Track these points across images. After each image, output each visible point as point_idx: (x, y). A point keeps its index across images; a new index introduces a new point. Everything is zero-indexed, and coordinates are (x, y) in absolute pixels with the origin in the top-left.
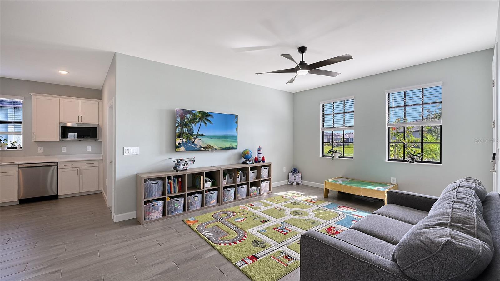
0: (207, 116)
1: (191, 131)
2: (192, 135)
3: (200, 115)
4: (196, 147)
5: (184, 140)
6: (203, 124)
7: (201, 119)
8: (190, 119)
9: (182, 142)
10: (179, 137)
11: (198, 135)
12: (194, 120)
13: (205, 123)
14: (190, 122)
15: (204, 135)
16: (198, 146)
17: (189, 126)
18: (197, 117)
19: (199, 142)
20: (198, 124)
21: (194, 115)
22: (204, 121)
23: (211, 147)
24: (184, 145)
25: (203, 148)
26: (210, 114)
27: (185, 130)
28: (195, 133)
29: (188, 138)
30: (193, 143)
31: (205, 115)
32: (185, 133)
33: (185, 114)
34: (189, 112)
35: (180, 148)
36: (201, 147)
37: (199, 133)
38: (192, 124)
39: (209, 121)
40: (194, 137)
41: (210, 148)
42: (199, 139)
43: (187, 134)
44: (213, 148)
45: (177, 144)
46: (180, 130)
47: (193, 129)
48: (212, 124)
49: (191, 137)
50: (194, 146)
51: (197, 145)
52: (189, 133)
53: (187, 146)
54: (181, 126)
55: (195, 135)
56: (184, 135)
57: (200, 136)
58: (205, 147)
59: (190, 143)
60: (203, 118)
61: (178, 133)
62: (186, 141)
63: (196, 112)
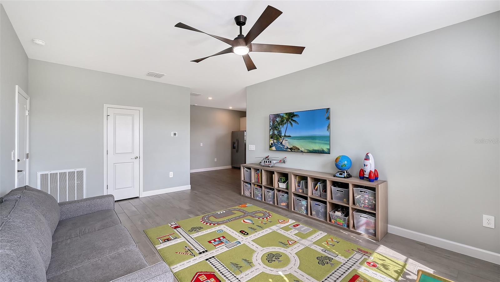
0: (292, 117)
1: (280, 132)
2: (280, 137)
3: (287, 117)
4: (284, 148)
5: (275, 141)
6: (289, 125)
7: (287, 120)
8: (279, 122)
9: (274, 142)
10: (272, 138)
11: (285, 136)
12: (282, 123)
13: (291, 124)
14: (279, 124)
15: (290, 136)
16: (286, 147)
17: (278, 128)
18: (284, 119)
19: (287, 143)
20: (285, 126)
21: (282, 117)
22: (290, 122)
23: (297, 148)
24: (275, 145)
25: (290, 149)
26: (295, 114)
27: (276, 132)
28: (283, 135)
29: (278, 139)
30: (281, 143)
31: (291, 115)
32: (275, 135)
33: (276, 118)
34: (278, 116)
35: (272, 148)
36: (288, 148)
37: (286, 135)
38: (280, 126)
39: (295, 121)
40: (282, 138)
41: (296, 150)
42: (286, 140)
43: (277, 136)
44: (299, 150)
45: (271, 144)
46: (272, 132)
47: (281, 131)
48: (298, 124)
49: (280, 138)
50: (282, 146)
51: (284, 146)
52: (278, 135)
53: (277, 146)
54: (273, 129)
55: (282, 136)
56: (275, 136)
57: (286, 137)
58: (291, 148)
59: (279, 144)
60: (289, 119)
61: (271, 135)
62: (276, 142)
63: (283, 115)
